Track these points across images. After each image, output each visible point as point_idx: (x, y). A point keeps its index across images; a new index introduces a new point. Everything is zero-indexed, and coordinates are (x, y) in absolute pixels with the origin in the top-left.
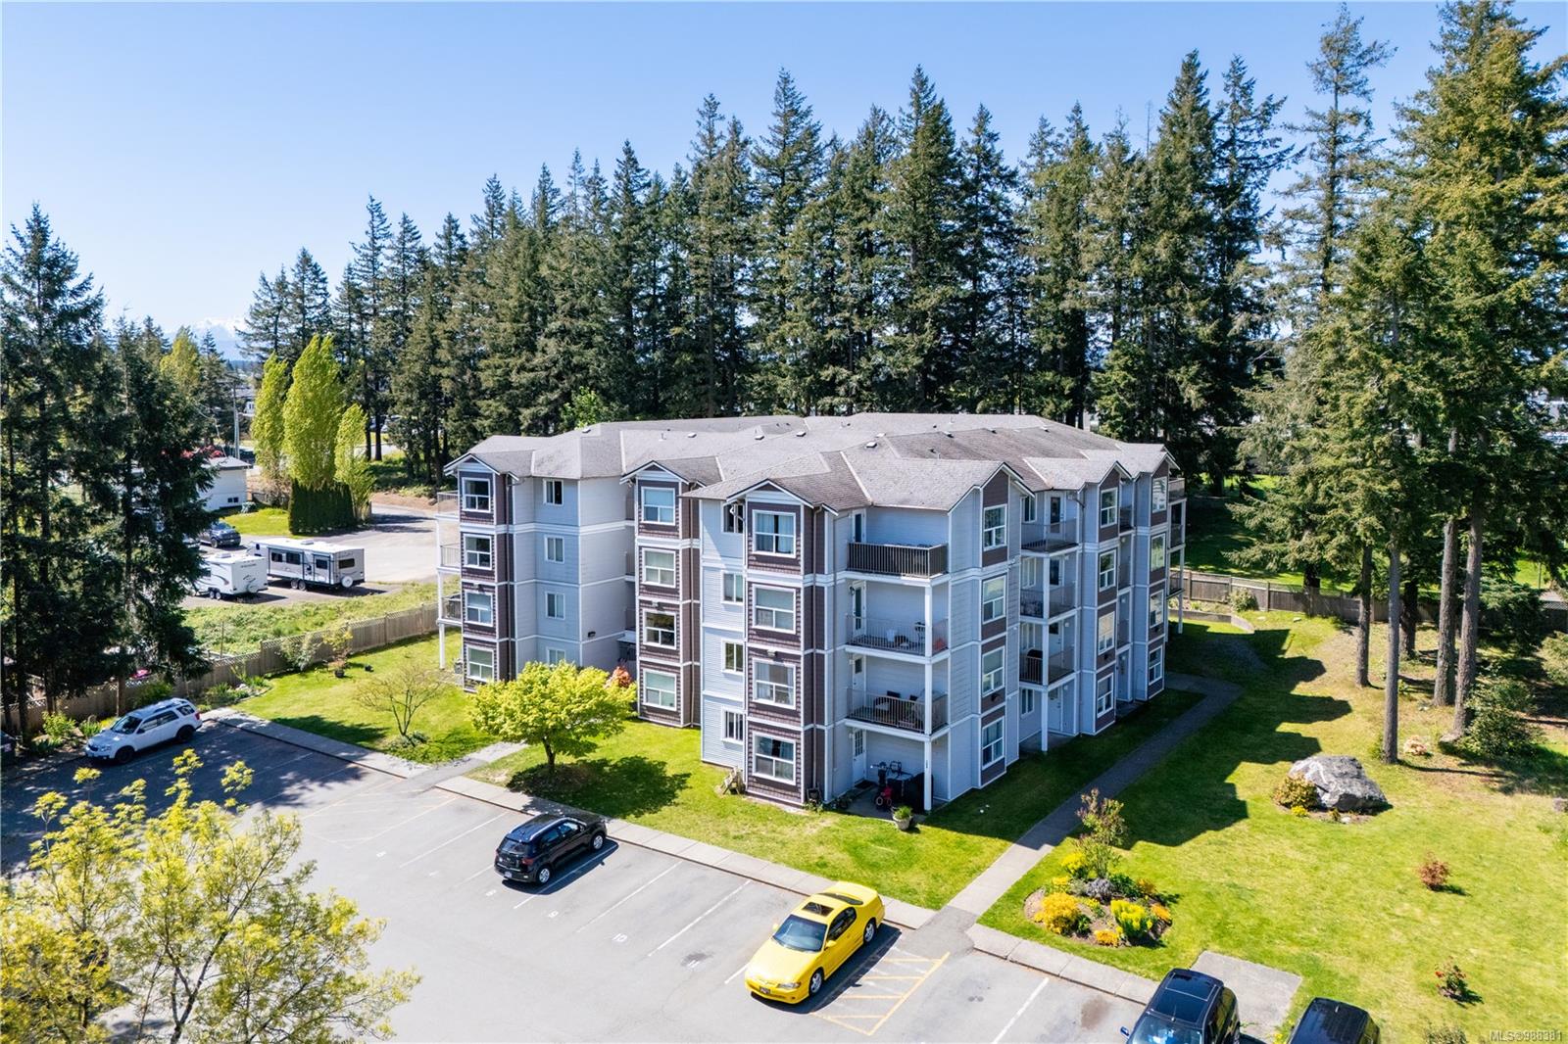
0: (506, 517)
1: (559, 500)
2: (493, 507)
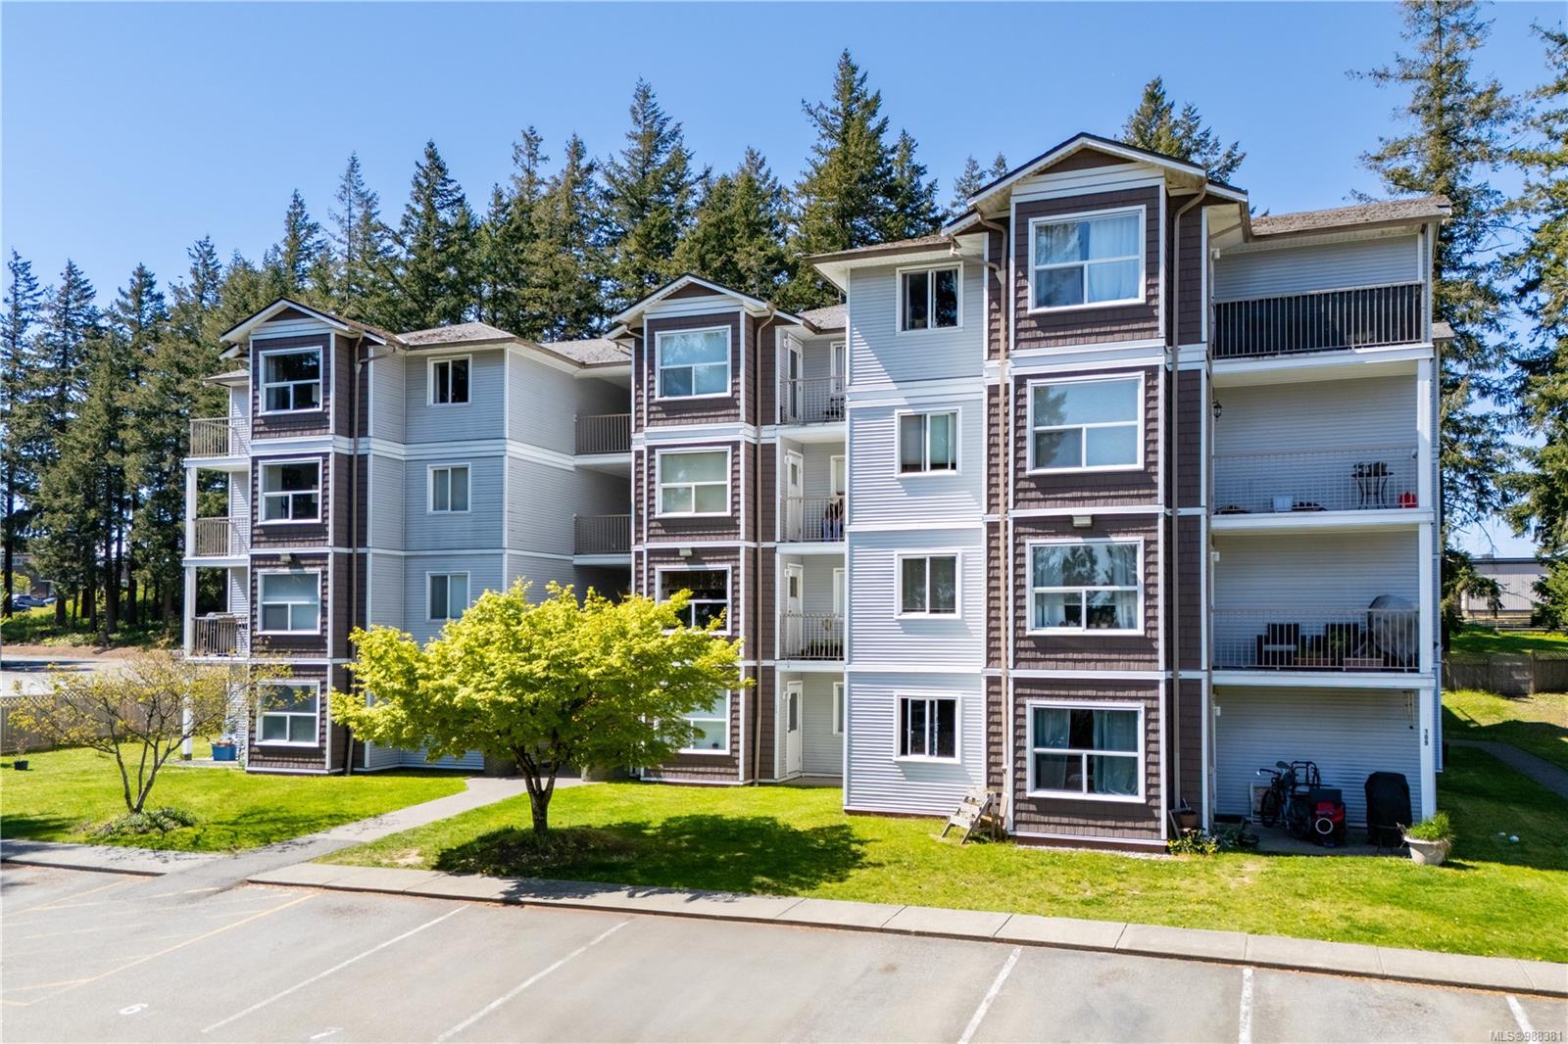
0: (354, 423)
1: (461, 395)
2: (327, 402)
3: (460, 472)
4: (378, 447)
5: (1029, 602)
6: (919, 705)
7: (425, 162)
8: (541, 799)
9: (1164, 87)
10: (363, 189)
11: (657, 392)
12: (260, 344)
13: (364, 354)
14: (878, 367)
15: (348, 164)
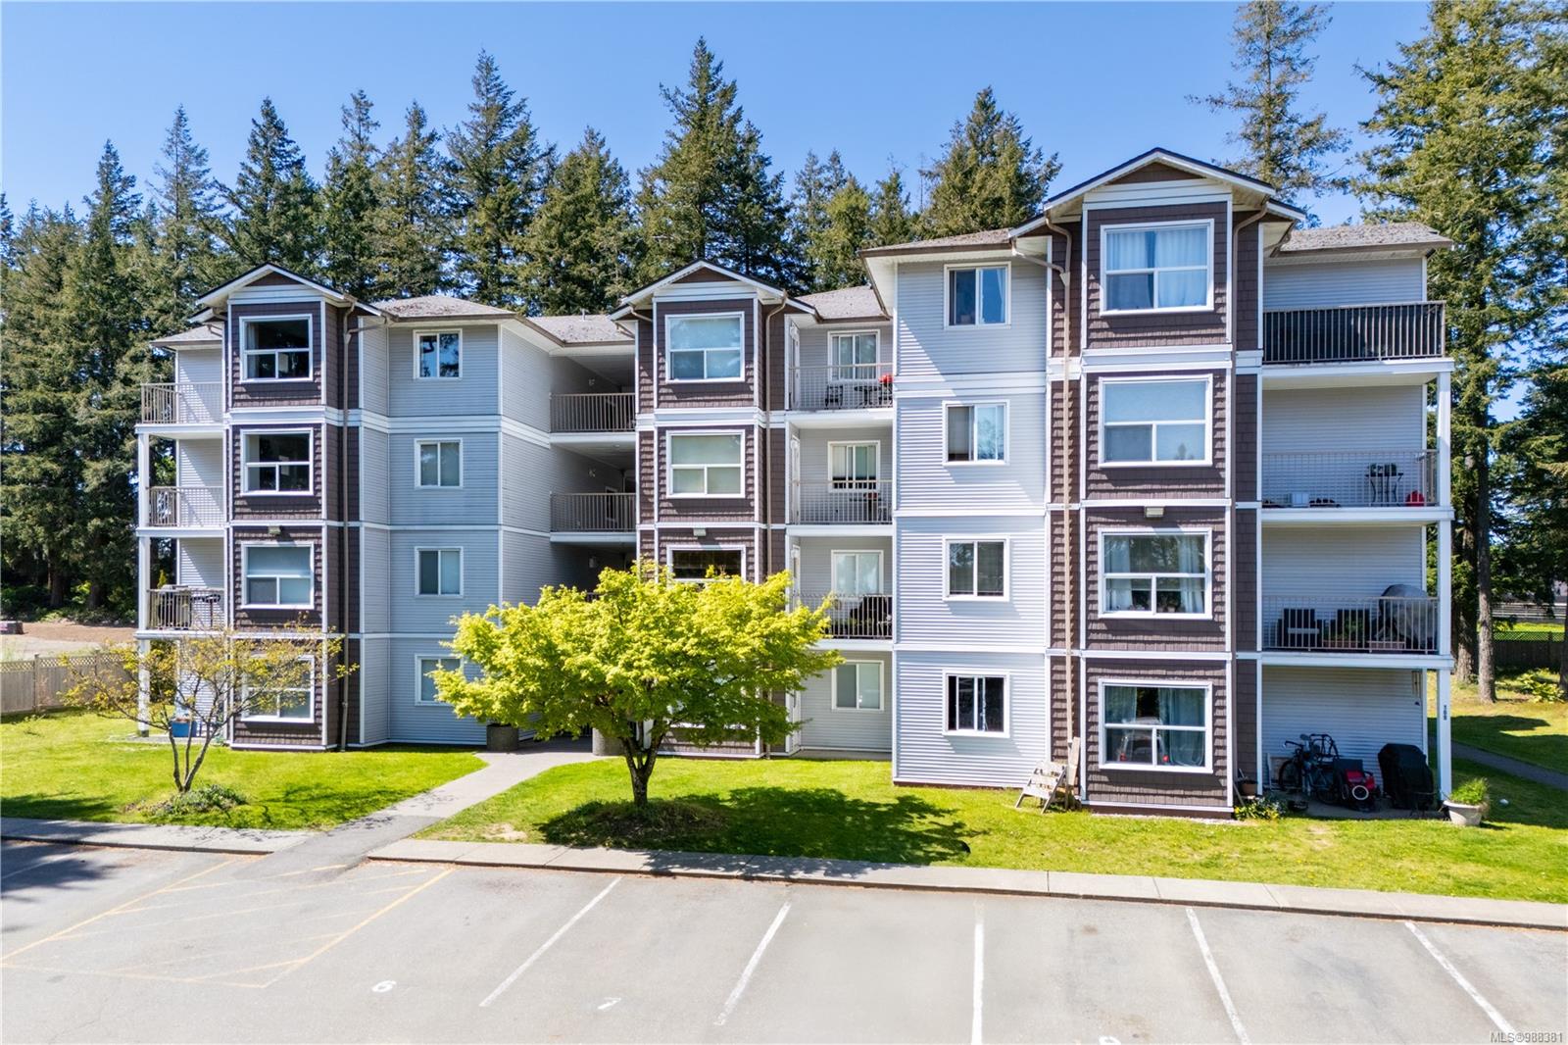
0: (344, 395)
2: (321, 375)
3: (450, 448)
4: (368, 419)
5: (1101, 587)
6: (967, 683)
7: (261, 121)
8: (642, 775)
9: (995, 96)
10: (192, 144)
11: (667, 375)
12: (240, 310)
13: (354, 324)
14: (926, 359)
15: (175, 117)
